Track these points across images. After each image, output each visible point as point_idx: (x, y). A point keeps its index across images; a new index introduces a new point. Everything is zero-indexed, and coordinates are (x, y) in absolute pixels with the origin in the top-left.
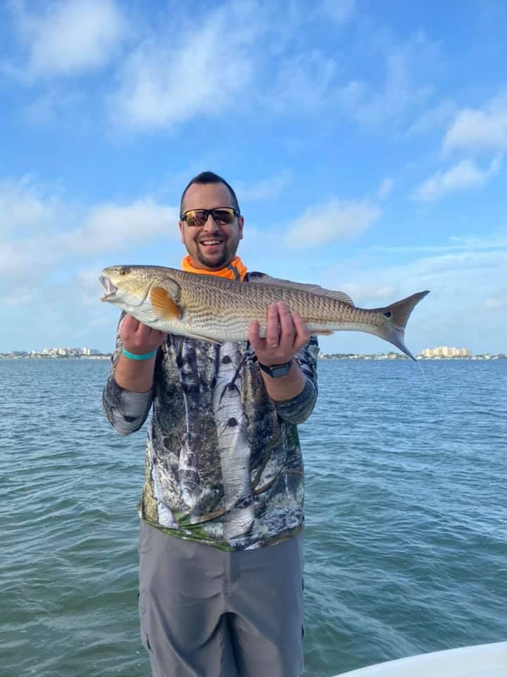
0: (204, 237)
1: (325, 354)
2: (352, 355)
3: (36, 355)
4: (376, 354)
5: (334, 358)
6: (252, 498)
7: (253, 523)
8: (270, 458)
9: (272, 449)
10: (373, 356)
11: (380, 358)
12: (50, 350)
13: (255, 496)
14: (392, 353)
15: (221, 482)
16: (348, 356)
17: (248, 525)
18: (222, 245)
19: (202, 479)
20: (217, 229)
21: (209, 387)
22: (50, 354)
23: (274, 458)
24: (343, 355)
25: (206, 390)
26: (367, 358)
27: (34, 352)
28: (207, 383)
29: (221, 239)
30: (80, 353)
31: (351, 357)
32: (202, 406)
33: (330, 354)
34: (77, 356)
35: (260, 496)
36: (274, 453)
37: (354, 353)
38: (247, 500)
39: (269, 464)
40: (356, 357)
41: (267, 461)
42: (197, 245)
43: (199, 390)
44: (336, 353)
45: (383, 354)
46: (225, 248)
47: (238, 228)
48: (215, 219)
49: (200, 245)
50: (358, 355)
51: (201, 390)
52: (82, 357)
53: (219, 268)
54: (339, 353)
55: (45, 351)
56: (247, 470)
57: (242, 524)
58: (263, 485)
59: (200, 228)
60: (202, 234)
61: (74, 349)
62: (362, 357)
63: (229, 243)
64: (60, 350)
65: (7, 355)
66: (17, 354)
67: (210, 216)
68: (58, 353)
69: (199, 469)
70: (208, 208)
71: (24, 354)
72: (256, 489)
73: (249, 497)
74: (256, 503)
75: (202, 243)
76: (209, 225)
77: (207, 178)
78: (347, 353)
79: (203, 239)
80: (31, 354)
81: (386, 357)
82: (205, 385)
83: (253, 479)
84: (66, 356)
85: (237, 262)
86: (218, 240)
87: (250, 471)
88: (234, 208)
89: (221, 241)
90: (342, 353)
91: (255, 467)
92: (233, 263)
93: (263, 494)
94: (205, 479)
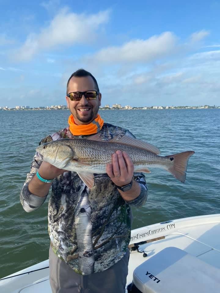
0: (79, 107)
1: (174, 107)
2: (187, 107)
3: (48, 108)
4: (199, 106)
5: (178, 108)
6: (93, 252)
7: (94, 264)
8: (104, 231)
9: (105, 226)
10: (197, 107)
11: (200, 108)
12: (54, 106)
13: (95, 251)
14: (206, 106)
15: (76, 241)
16: (185, 107)
17: (92, 265)
18: (90, 110)
19: (67, 238)
20: (87, 103)
21: (75, 190)
22: (54, 108)
23: (106, 231)
24: (182, 107)
25: (74, 192)
26: (194, 108)
27: (47, 107)
28: (75, 188)
29: (89, 108)
30: (66, 107)
31: (186, 108)
32: (71, 201)
33: (177, 107)
34: (65, 109)
35: (97, 250)
36: (106, 228)
37: (188, 106)
38: (91, 253)
39: (104, 234)
40: (189, 107)
41: (103, 232)
42: (76, 111)
43: (70, 192)
44: (179, 106)
45: (202, 106)
46: (92, 112)
47: (98, 100)
48: (86, 97)
49: (78, 111)
50: (190, 107)
51: (71, 192)
52: (67, 109)
53: (88, 123)
54: (181, 106)
55: (52, 107)
56: (90, 236)
57: (88, 265)
58: (99, 244)
59: (77, 102)
60: (79, 105)
61: (64, 106)
62: (192, 108)
63: (94, 110)
64: (58, 106)
65: (37, 108)
66: (41, 108)
67: (83, 96)
68: (57, 107)
69: (66, 232)
70: (82, 91)
71: (43, 108)
72: (95, 246)
73: (92, 251)
74: (95, 254)
75: (79, 110)
76: (82, 101)
77: (81, 74)
78: (185, 106)
79: (79, 108)
80: (46, 108)
81: (203, 107)
82: (74, 189)
83: (93, 242)
84: (61, 109)
85: (98, 119)
86: (88, 108)
87: (92, 237)
88: (96, 91)
89: (89, 109)
90: (183, 106)
91: (95, 236)
92: (96, 120)
93: (99, 249)
94: (69, 238)
